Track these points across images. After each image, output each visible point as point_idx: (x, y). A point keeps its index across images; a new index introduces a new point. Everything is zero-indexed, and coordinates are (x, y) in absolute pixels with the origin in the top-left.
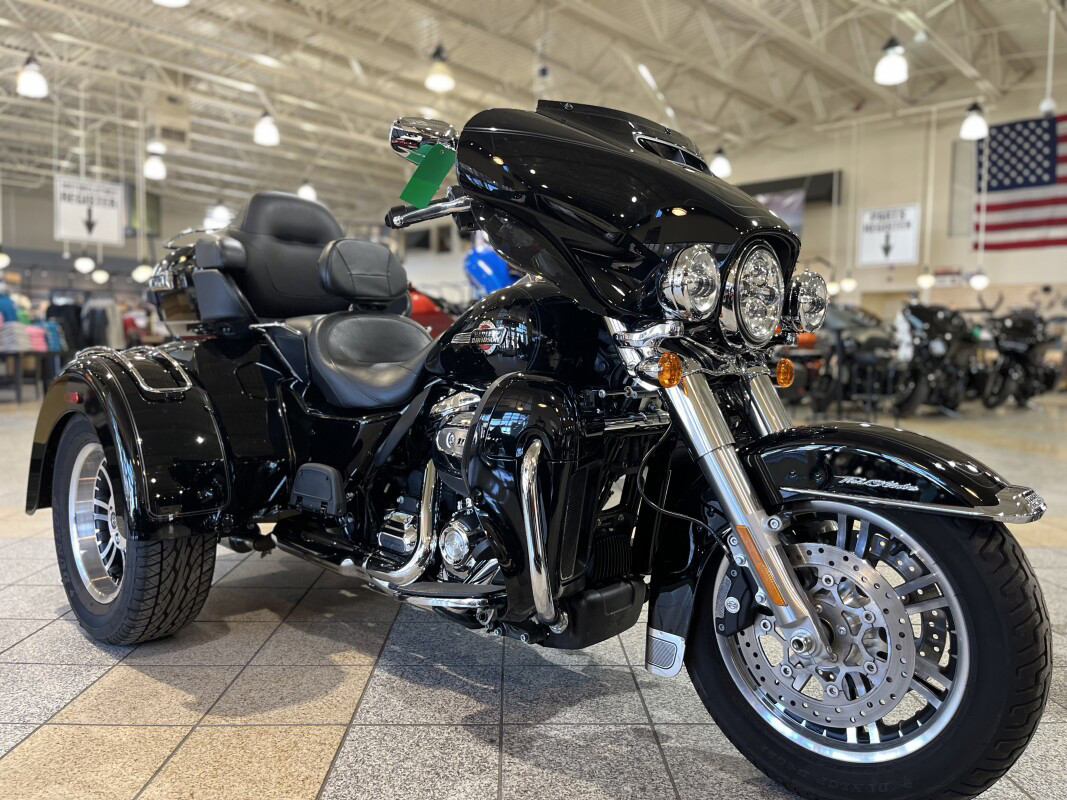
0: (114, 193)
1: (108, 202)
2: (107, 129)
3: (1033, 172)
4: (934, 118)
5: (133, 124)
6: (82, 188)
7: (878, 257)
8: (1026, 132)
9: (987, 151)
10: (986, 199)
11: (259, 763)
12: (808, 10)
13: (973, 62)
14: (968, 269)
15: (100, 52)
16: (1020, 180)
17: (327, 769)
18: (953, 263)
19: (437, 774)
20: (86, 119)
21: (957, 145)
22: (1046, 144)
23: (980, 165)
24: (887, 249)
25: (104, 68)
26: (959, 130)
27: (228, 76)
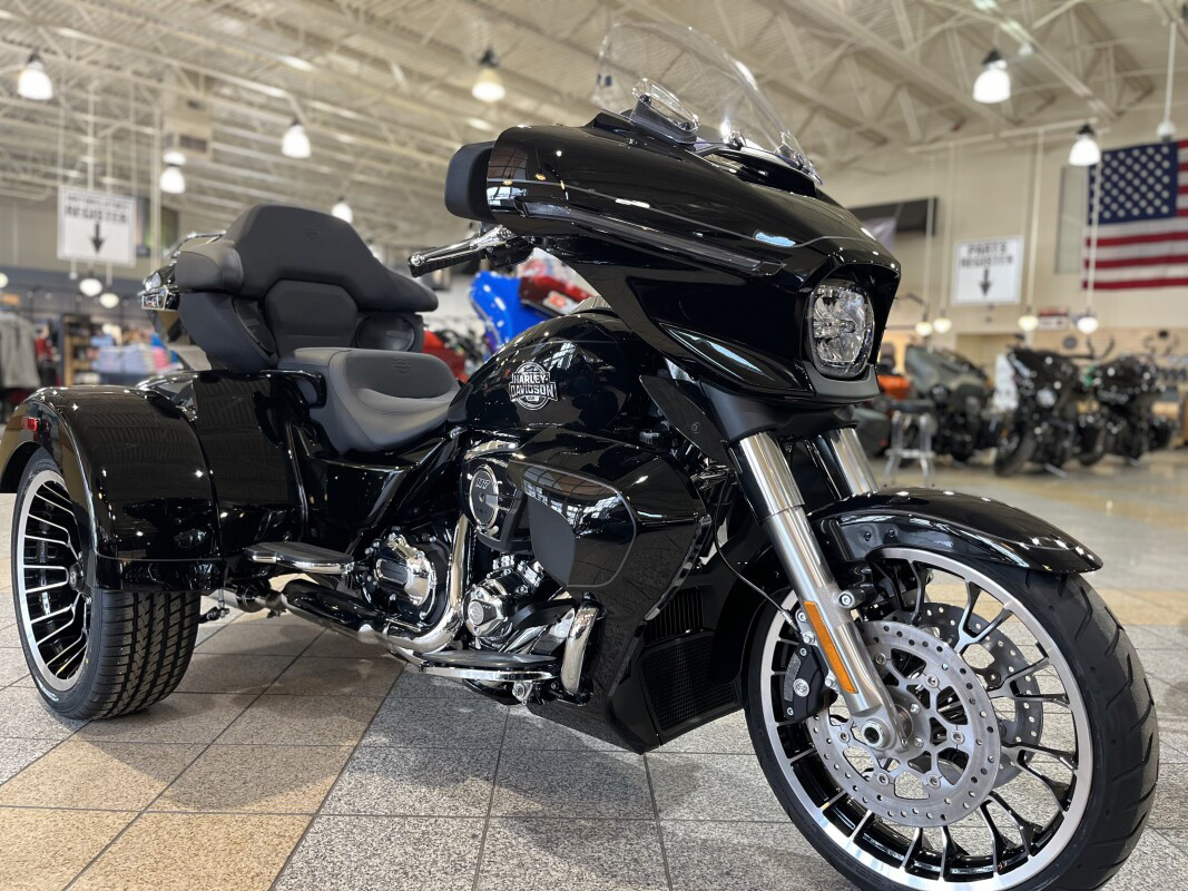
0: (125, 207)
1: (118, 218)
2: (120, 136)
3: (1150, 203)
4: (1041, 140)
5: (149, 130)
6: (90, 201)
7: (976, 295)
8: (1144, 159)
9: (1099, 179)
10: (1097, 232)
11: (206, 856)
12: (902, 18)
13: (1085, 80)
14: (1076, 310)
15: (113, 50)
16: (1136, 212)
17: (281, 865)
18: (1060, 303)
19: (406, 873)
20: (96, 125)
21: (1066, 171)
22: (1166, 172)
23: (1092, 194)
24: (985, 287)
25: (118, 69)
26: (1067, 156)
27: (255, 80)
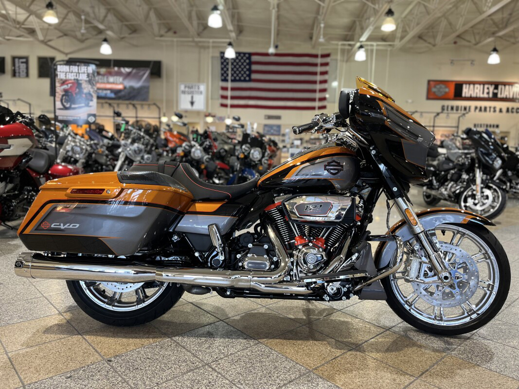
3: (242, 75)
7: (188, 106)
8: (240, 58)
16: (237, 78)
21: (213, 58)
23: (222, 69)
24: (192, 103)
